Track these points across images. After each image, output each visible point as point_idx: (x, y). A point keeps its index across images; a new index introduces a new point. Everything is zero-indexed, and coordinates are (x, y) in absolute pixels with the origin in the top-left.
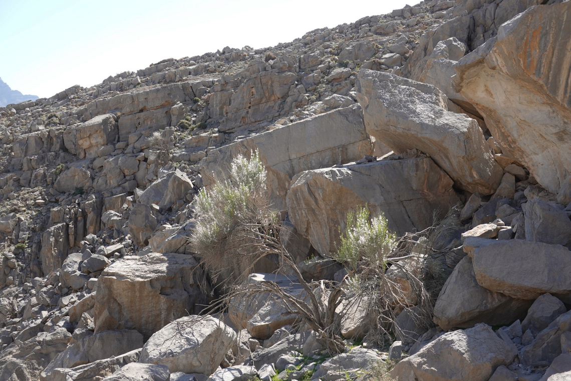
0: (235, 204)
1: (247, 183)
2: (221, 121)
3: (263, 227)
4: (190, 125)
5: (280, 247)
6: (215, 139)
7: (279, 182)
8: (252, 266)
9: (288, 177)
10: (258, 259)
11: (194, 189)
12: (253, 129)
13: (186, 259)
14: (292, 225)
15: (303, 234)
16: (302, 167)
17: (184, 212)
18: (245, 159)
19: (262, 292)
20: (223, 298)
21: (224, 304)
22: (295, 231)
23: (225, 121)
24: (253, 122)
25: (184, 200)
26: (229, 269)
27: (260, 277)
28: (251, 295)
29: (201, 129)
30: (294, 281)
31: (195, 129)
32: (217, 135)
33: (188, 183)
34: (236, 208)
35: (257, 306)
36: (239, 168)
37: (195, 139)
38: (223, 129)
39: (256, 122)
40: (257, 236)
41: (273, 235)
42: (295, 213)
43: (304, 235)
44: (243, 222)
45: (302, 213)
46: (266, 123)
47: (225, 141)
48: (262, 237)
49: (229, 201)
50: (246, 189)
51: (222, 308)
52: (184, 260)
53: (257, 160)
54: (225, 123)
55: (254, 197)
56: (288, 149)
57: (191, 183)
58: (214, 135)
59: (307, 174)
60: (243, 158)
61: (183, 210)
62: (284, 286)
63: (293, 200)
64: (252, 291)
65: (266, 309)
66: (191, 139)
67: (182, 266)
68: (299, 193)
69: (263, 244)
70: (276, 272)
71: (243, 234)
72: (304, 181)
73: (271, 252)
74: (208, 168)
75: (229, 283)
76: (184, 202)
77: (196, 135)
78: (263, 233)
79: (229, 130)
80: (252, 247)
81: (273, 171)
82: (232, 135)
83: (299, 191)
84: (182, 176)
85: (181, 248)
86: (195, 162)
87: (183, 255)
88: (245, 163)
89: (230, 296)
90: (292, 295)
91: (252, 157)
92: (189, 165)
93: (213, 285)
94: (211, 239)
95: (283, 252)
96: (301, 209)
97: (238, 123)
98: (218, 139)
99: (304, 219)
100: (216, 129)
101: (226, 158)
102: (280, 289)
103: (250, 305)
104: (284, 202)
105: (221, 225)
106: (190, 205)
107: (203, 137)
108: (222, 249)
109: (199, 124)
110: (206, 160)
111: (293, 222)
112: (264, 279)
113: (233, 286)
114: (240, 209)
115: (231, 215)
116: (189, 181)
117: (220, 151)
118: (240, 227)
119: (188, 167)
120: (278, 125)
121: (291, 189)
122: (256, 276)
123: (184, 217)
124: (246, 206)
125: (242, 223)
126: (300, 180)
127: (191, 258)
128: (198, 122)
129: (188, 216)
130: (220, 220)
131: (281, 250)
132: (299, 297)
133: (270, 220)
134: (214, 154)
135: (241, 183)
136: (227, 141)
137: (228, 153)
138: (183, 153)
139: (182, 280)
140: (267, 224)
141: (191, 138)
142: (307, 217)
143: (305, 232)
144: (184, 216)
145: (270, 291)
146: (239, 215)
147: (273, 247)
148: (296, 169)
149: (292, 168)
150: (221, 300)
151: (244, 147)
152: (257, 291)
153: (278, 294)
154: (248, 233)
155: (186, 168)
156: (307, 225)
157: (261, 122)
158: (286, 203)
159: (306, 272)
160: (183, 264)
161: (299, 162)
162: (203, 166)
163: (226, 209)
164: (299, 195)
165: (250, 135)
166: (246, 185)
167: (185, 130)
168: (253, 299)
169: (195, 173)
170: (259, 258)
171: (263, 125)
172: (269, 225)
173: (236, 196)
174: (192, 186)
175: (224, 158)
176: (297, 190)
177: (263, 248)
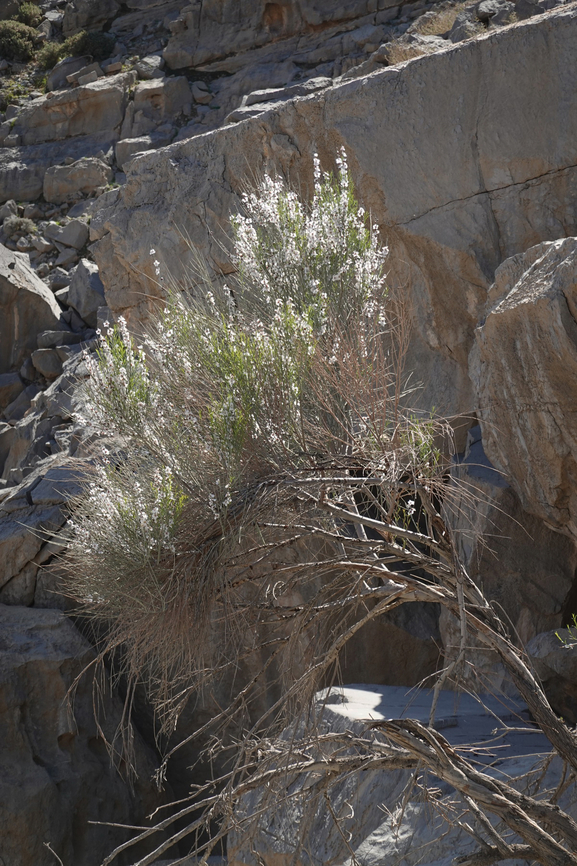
0: (253, 392)
1: (303, 300)
2: (173, 23)
3: (374, 490)
4: (38, 44)
5: (452, 574)
6: (148, 104)
7: (435, 291)
8: (332, 655)
9: (475, 268)
10: (355, 628)
11: (66, 322)
12: (313, 56)
13: (38, 628)
14: (497, 479)
15: (543, 514)
16: (538, 222)
17: (24, 423)
18: (291, 196)
19: (375, 765)
20: (205, 794)
21: (212, 822)
22: (511, 500)
23: (190, 23)
24: (315, 28)
25: (24, 371)
26: (231, 668)
27: (361, 705)
28: (325, 779)
29: (89, 61)
30: (509, 719)
31: (61, 61)
32: (157, 83)
33: (39, 299)
34: (256, 408)
35: (351, 825)
36: (268, 234)
37: (61, 104)
38: (185, 57)
39: (325, 24)
40: (350, 527)
41: (419, 522)
42: (508, 426)
43: (551, 517)
44: (292, 468)
45: (540, 426)
46: (370, 31)
47: (194, 113)
48: (373, 533)
49: (231, 379)
50: (303, 324)
51: (204, 839)
52: (31, 633)
53: (345, 197)
54: (192, 31)
55: (334, 359)
56: (474, 146)
57: (50, 298)
58: (145, 85)
59: (559, 256)
60: (284, 192)
61: (20, 416)
62: (471, 740)
63: (501, 370)
64: (333, 762)
65: (389, 838)
66: (46, 106)
67: (21, 660)
68: (528, 339)
69: (377, 563)
70: (434, 680)
71: (292, 518)
72: (548, 284)
73: (411, 598)
74: (126, 234)
75: (232, 730)
76: (23, 380)
77: (66, 85)
78: (373, 513)
79: (208, 62)
80: (328, 578)
81: (412, 245)
82: (224, 83)
83: (527, 326)
84: (12, 266)
85: (19, 581)
86: (66, 207)
87: (23, 611)
88: (292, 215)
89: (235, 784)
90: (504, 779)
91: (318, 186)
92: (37, 219)
93: (163, 737)
94: (153, 542)
95: (462, 594)
96: (534, 409)
97: (250, 33)
98: (162, 101)
99: (551, 452)
100: (154, 61)
101: (206, 187)
102: (452, 756)
103: (320, 824)
104: (459, 379)
105: (194, 481)
106: (48, 392)
107: (95, 94)
108: (201, 583)
109: (78, 36)
110: (119, 197)
111: (500, 463)
112: (377, 709)
113: (248, 744)
114: (278, 412)
115: (238, 437)
116: (42, 288)
117: (178, 157)
118: (278, 491)
119: (34, 227)
120: (427, 39)
121: (490, 321)
122: (344, 700)
123: (25, 447)
124: (301, 397)
125: (286, 472)
126: (529, 281)
127: (59, 625)
128: (72, 31)
129: (42, 442)
130: (190, 460)
131: (454, 588)
132: (534, 786)
133: (406, 460)
134: (151, 171)
135: (278, 301)
136: (200, 109)
137: (215, 169)
138: (12, 165)
139: (23, 719)
140: (394, 477)
141: (44, 98)
142: (562, 440)
143: (556, 505)
144: (26, 443)
145: (410, 763)
146: (274, 437)
147: (422, 574)
148: (512, 232)
149: (496, 228)
150: (197, 805)
151: (284, 139)
152: (354, 765)
153: (447, 777)
154: (309, 515)
155: (26, 233)
156: (564, 476)
157: (351, 25)
158: (468, 382)
159: (560, 679)
160: (26, 649)
161: (525, 203)
162: (107, 226)
163: (217, 412)
164: (525, 347)
165: (307, 85)
166: (299, 310)
167: (16, 66)
168: (334, 796)
169: (66, 255)
170: (359, 624)
171: (357, 37)
172: (404, 479)
173: (257, 354)
174: (57, 311)
175: (195, 187)
176: (518, 323)
177: (379, 581)
